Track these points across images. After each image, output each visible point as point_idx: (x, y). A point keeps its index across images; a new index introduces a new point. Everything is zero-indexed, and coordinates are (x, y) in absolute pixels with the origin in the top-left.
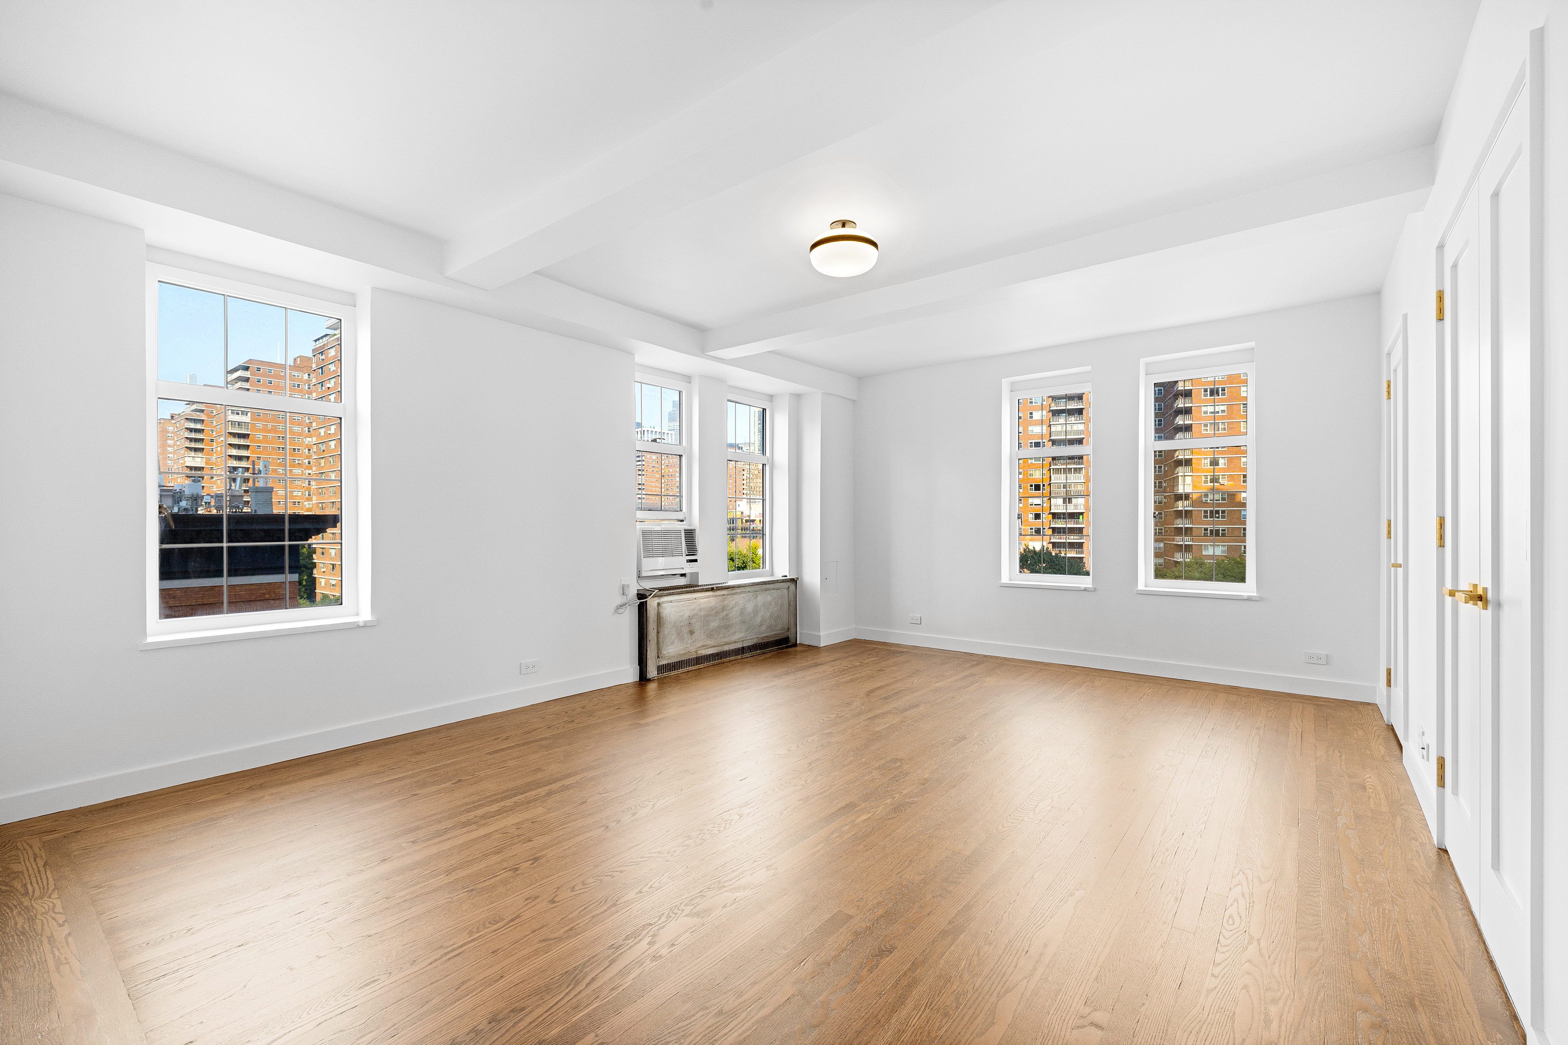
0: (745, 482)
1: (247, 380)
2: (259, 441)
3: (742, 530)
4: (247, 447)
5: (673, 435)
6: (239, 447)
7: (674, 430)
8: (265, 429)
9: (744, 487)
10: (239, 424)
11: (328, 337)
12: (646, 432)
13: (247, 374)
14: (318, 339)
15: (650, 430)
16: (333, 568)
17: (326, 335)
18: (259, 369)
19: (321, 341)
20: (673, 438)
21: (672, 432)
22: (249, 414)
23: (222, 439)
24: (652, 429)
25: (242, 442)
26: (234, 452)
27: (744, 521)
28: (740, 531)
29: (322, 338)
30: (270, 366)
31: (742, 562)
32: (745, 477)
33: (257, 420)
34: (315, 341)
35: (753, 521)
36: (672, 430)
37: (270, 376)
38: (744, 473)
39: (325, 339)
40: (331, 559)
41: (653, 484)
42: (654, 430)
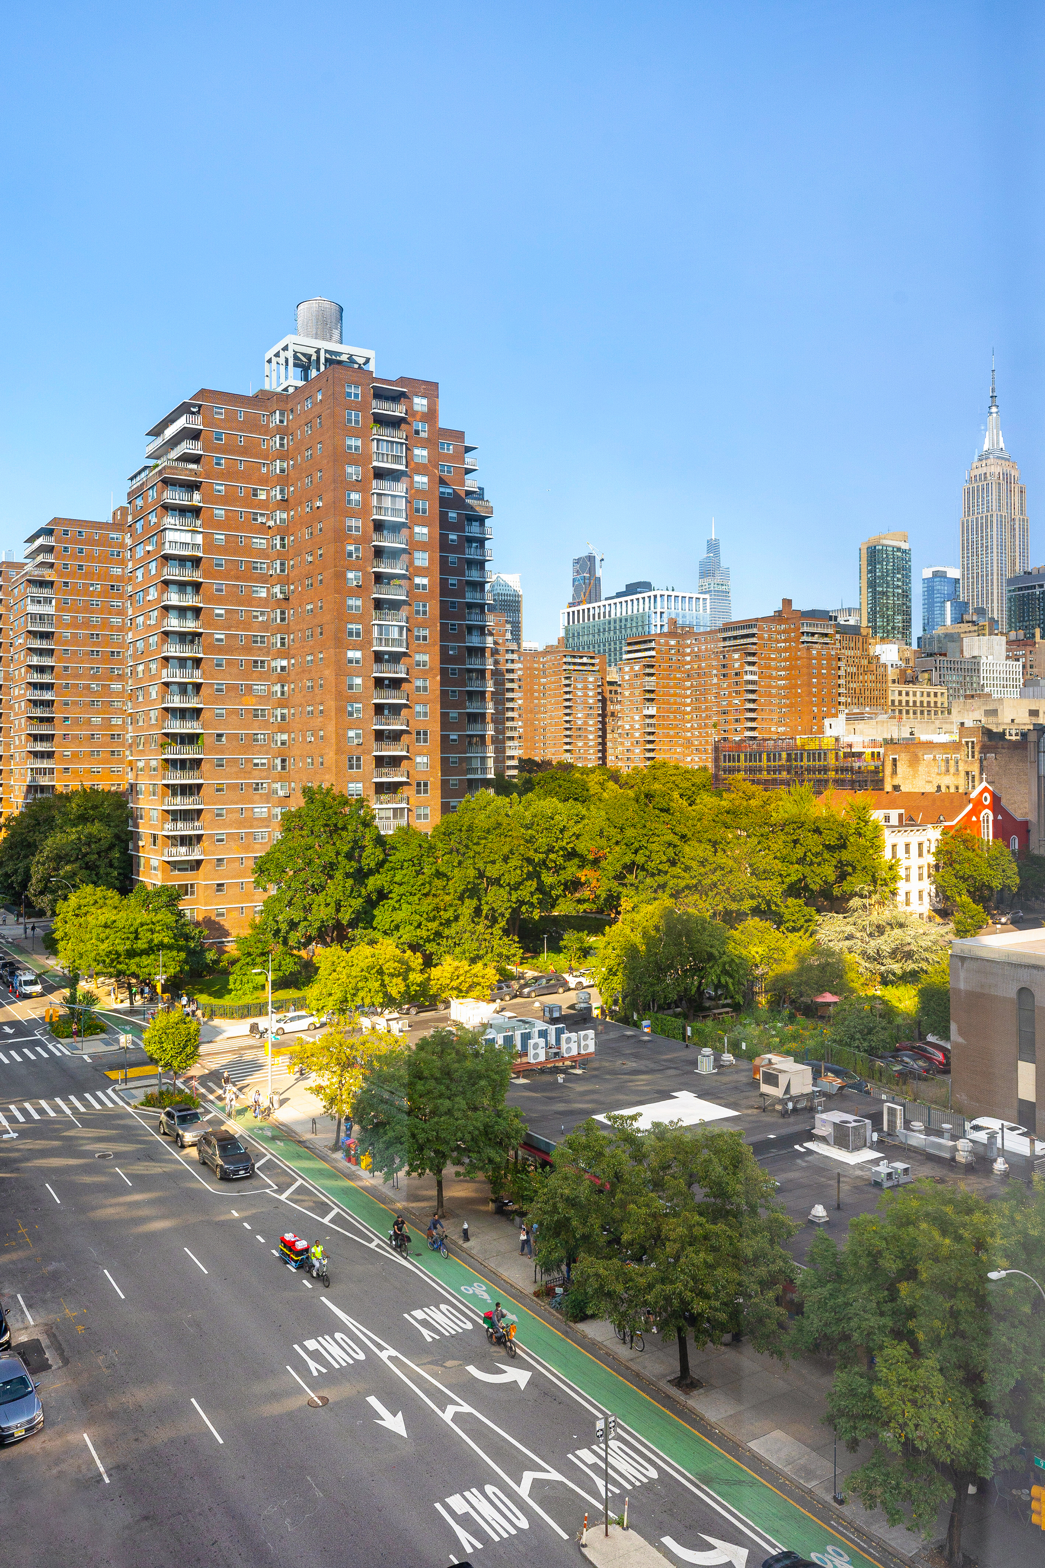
0: (842, 681)
1: (50, 549)
2: (66, 643)
3: (837, 771)
4: (50, 652)
5: (708, 601)
6: (41, 652)
7: (710, 592)
8: (74, 624)
9: (841, 690)
10: (41, 617)
11: (147, 472)
12: (659, 598)
13: (50, 541)
14: (135, 476)
15: (666, 593)
16: (155, 842)
17: (146, 468)
18: (66, 532)
19: (138, 478)
20: (708, 607)
21: (707, 596)
22: (54, 601)
23: (21, 641)
24: (670, 593)
25: (44, 645)
26: (35, 660)
27: (841, 754)
28: (832, 774)
29: (139, 473)
30: (81, 526)
31: (836, 836)
32: (842, 672)
33: (64, 610)
34: (131, 479)
35: (859, 755)
36: (705, 593)
37: (79, 542)
38: (840, 664)
39: (143, 475)
40: (152, 826)
41: (672, 691)
42: (673, 594)
